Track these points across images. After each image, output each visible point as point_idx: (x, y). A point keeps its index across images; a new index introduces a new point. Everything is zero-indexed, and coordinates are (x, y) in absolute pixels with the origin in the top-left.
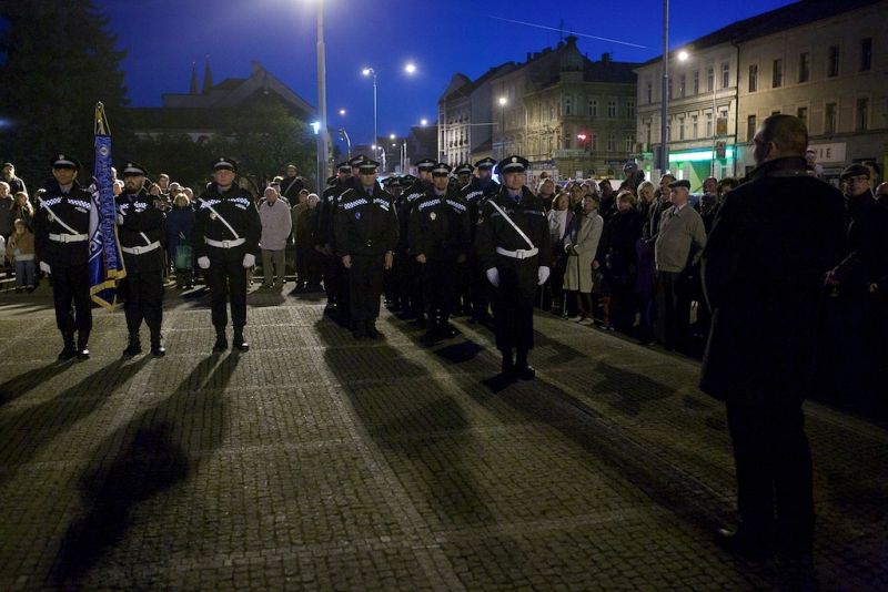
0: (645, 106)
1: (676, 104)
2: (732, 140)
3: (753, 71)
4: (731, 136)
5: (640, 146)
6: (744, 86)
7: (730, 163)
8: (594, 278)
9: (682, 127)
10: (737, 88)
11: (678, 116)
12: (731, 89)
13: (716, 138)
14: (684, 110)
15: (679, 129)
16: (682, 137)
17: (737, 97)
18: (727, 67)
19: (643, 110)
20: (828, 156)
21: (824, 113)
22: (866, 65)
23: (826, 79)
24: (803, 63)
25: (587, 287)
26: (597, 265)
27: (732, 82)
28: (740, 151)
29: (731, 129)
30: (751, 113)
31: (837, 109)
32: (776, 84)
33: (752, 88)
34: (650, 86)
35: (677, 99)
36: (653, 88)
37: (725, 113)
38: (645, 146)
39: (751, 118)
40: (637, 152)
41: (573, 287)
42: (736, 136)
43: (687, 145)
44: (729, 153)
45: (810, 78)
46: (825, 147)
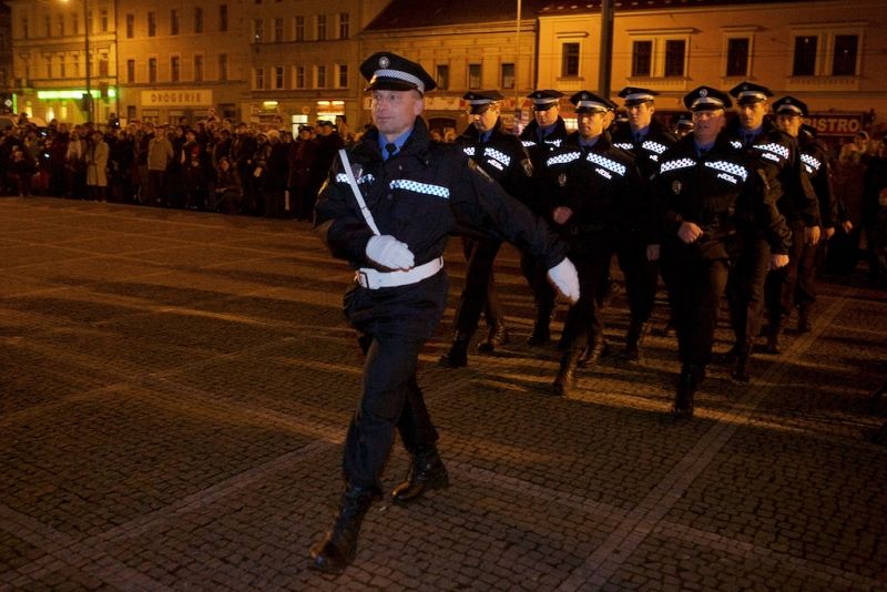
0: (22, 40)
1: (54, 42)
2: (113, 81)
3: (130, 18)
4: (113, 77)
5: (19, 81)
6: (123, 32)
7: (113, 102)
8: (108, 178)
9: (63, 65)
10: (115, 33)
11: (58, 54)
12: (110, 33)
13: (99, 78)
14: (65, 48)
15: (59, 67)
16: (63, 74)
17: (116, 42)
18: (105, 12)
19: (20, 44)
20: (198, 101)
21: (193, 63)
22: (224, 27)
23: (192, 34)
24: (174, 18)
25: (103, 182)
26: (108, 170)
27: (111, 27)
28: (121, 91)
29: (112, 71)
30: (130, 57)
31: (203, 61)
32: (152, 33)
33: (130, 35)
34: (26, 21)
35: (56, 38)
36: (30, 24)
37: (105, 55)
38: (24, 82)
39: (131, 62)
40: (15, 87)
41: (93, 183)
42: (116, 77)
43: (69, 83)
44: (111, 93)
45: (180, 31)
46: (195, 92)
